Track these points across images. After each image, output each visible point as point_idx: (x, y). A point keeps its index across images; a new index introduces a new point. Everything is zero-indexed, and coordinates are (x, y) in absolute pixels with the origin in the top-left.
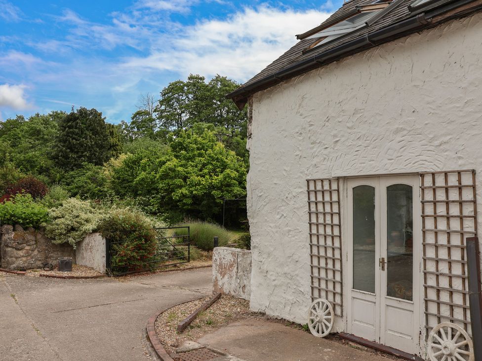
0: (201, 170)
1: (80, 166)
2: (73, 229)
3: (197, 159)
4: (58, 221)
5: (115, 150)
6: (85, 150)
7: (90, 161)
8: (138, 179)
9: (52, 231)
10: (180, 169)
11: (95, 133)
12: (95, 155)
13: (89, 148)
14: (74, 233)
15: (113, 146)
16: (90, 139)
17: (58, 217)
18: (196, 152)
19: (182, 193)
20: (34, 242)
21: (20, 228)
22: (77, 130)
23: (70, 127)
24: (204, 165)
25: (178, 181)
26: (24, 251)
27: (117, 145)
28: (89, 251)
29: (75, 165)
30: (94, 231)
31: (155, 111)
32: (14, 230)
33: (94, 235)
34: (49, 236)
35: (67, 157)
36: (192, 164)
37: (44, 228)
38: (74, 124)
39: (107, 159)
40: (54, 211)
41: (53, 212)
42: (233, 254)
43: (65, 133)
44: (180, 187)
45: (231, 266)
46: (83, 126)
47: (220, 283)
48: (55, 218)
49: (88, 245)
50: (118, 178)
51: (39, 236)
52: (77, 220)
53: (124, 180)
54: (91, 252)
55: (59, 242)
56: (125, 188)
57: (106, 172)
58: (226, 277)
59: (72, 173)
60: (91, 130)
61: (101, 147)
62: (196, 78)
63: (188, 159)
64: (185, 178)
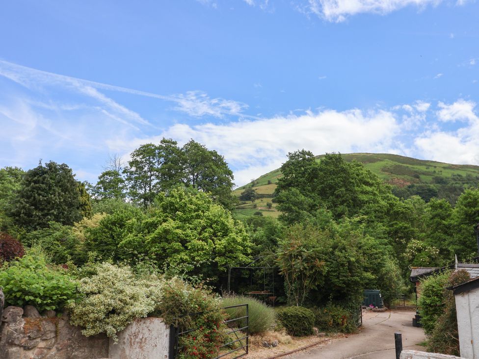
0: (200, 234)
1: (44, 225)
2: (114, 312)
3: (196, 222)
4: (94, 299)
5: (83, 210)
6: (53, 208)
7: (57, 219)
8: (124, 242)
9: (84, 314)
10: (179, 231)
11: (65, 190)
12: (63, 214)
13: (57, 205)
14: (116, 318)
15: (82, 206)
16: (59, 196)
17: (93, 293)
18: (194, 214)
19: (181, 258)
20: (53, 335)
21: (34, 312)
22: (44, 186)
23: (35, 182)
24: (204, 228)
25: (177, 245)
26: (36, 351)
27: (86, 205)
28: (136, 346)
29: (39, 224)
30: (150, 315)
31: (124, 172)
32: (24, 316)
33: (148, 321)
34: (76, 323)
35: (29, 215)
36: (191, 226)
37: (71, 311)
38: (41, 178)
39: (78, 219)
40: (85, 283)
41: (88, 285)
43: (29, 188)
44: (177, 251)
46: (51, 181)
48: (88, 295)
49: (136, 336)
50: (95, 240)
51: (62, 324)
52: (120, 296)
53: (101, 242)
54: (141, 347)
55: (92, 332)
56: (103, 251)
57: (77, 232)
59: (35, 232)
60: (60, 186)
61: (71, 205)
62: (169, 142)
63: (185, 221)
64: (184, 242)
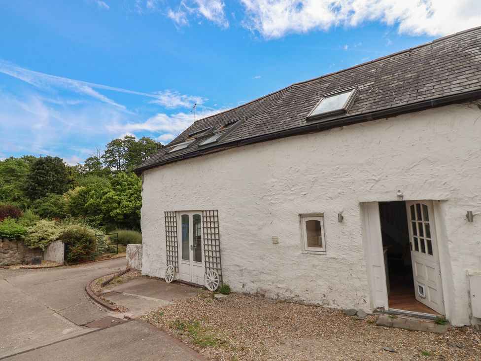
0: (130, 198)
1: (44, 195)
2: (43, 239)
3: (127, 191)
4: (33, 235)
5: (72, 184)
6: (49, 185)
7: (53, 191)
8: (87, 204)
9: (28, 241)
10: (116, 197)
11: (57, 172)
12: (57, 188)
13: (52, 183)
14: (44, 241)
15: (71, 181)
16: (53, 177)
17: (33, 232)
18: (127, 187)
19: (117, 212)
20: (16, 248)
21: (7, 241)
22: (43, 171)
23: (38, 169)
24: (132, 195)
25: (114, 205)
26: (9, 254)
27: (74, 181)
29: (41, 195)
30: (57, 239)
31: (102, 158)
32: (2, 242)
33: (57, 242)
34: (26, 244)
35: (34, 189)
36: (124, 194)
37: (23, 240)
38: (41, 167)
39: (66, 190)
41: (29, 229)
42: (137, 247)
43: (34, 173)
44: (116, 208)
45: (136, 253)
46: (48, 168)
47: (130, 263)
48: (31, 233)
49: (53, 248)
50: (74, 203)
51: (20, 244)
52: (46, 233)
53: (78, 204)
54: (54, 252)
55: (33, 247)
56: (79, 209)
57: (65, 199)
58: (133, 259)
59: (38, 200)
60: (54, 171)
61: (62, 182)
62: (130, 138)
63: (122, 191)
64: (119, 203)
